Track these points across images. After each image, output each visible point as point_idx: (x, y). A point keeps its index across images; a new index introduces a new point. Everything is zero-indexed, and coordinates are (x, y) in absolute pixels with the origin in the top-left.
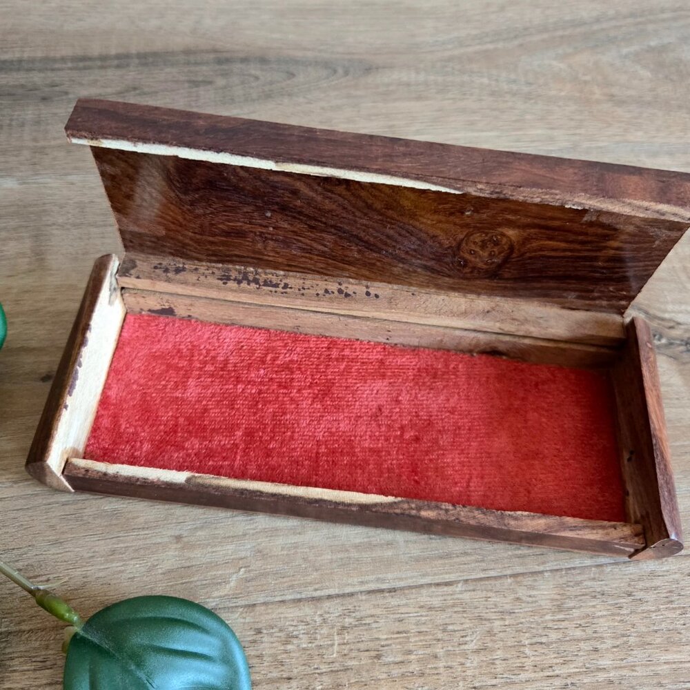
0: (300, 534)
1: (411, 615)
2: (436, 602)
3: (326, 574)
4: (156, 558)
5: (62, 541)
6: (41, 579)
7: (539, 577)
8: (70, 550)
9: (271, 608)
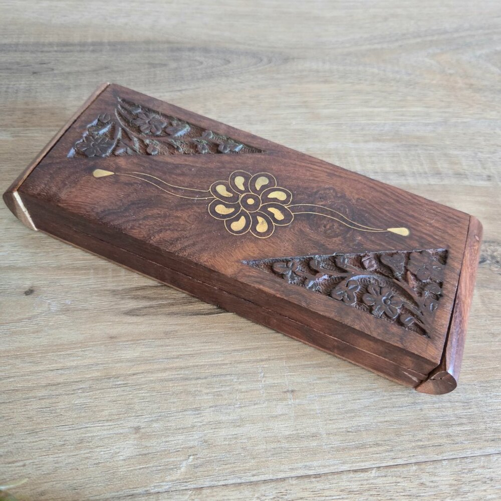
0: (239, 426)
1: (334, 498)
2: (355, 486)
3: (262, 462)
4: (117, 446)
5: (38, 430)
6: (18, 464)
7: (438, 465)
8: (44, 438)
9: (216, 491)
